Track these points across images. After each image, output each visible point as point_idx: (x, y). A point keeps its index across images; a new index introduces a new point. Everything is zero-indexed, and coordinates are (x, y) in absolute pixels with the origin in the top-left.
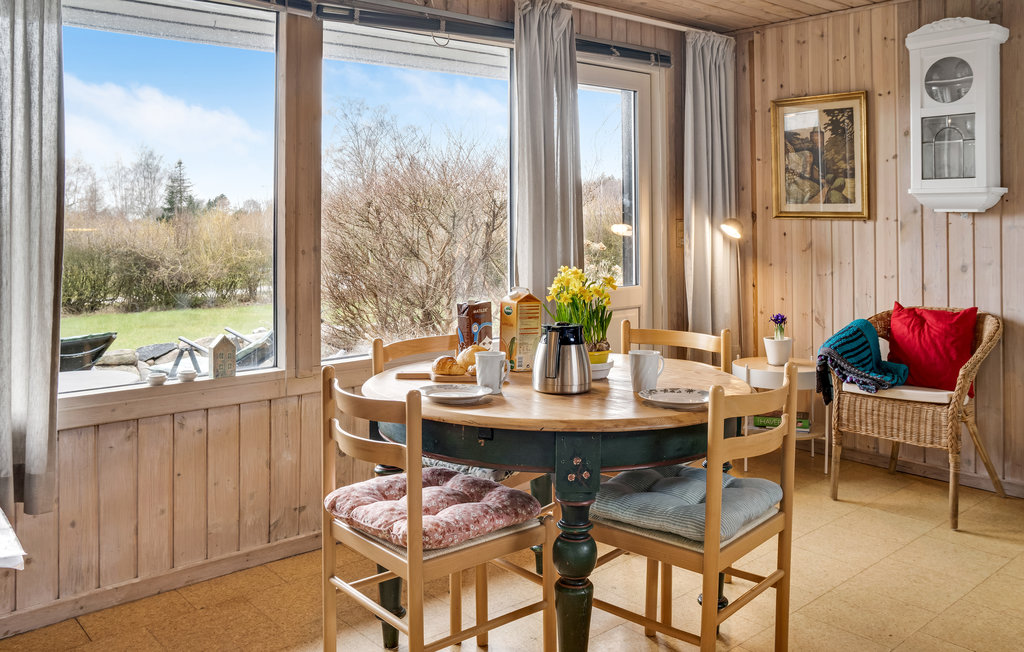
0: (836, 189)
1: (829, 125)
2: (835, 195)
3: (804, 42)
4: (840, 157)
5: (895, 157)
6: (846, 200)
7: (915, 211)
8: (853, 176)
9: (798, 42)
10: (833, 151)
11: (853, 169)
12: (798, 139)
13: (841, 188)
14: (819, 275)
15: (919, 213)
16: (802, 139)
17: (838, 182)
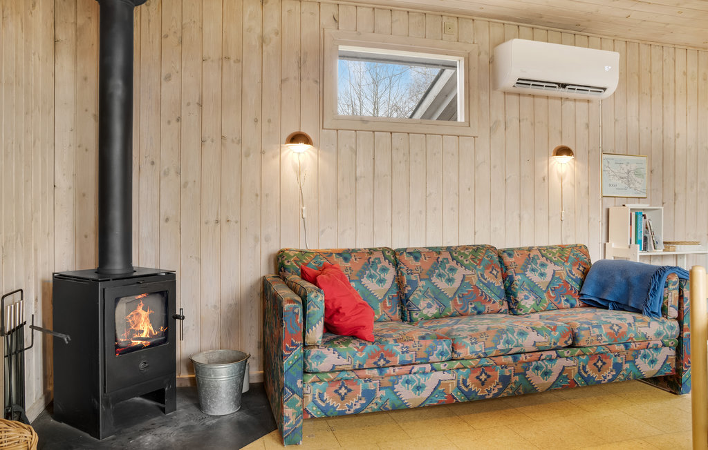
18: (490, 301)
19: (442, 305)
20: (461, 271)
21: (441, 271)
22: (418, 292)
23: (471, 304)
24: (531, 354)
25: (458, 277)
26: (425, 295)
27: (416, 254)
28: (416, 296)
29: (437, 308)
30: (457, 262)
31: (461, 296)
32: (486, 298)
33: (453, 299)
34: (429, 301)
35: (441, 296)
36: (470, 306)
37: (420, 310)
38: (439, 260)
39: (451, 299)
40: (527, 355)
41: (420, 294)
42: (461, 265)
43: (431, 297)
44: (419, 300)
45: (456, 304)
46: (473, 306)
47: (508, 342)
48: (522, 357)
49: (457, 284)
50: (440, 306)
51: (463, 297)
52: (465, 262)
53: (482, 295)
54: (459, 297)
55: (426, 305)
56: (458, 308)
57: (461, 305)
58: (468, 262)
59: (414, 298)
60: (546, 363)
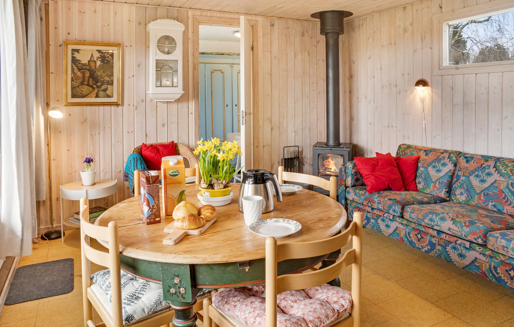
0: (102, 90)
1: (99, 58)
2: (101, 93)
3: (84, 12)
4: (105, 75)
5: (133, 76)
6: (109, 96)
7: (143, 101)
8: (112, 84)
9: (80, 11)
10: (101, 71)
11: (113, 81)
12: (80, 63)
13: (105, 90)
14: (91, 135)
15: (144, 102)
16: (83, 64)
17: (104, 87)
18: (510, 204)
19: (470, 197)
20: (496, 176)
21: (480, 173)
22: (458, 183)
23: (492, 202)
24: (450, 236)
25: (490, 180)
26: (461, 186)
27: (469, 158)
28: (456, 185)
29: (466, 197)
30: (496, 170)
31: (486, 194)
32: (507, 202)
33: (479, 194)
34: (463, 191)
35: (471, 190)
36: (490, 203)
37: (455, 195)
38: (483, 166)
39: (477, 194)
40: (447, 236)
41: (459, 185)
42: (499, 172)
43: (464, 188)
44: (457, 188)
45: (480, 198)
46: (493, 204)
47: (431, 220)
48: (443, 236)
49: (486, 185)
50: (468, 196)
51: (487, 195)
52: (503, 171)
53: (504, 198)
54: (484, 194)
55: (460, 193)
56: (481, 202)
57: (483, 200)
58: (505, 172)
59: (455, 186)
60: (462, 248)
